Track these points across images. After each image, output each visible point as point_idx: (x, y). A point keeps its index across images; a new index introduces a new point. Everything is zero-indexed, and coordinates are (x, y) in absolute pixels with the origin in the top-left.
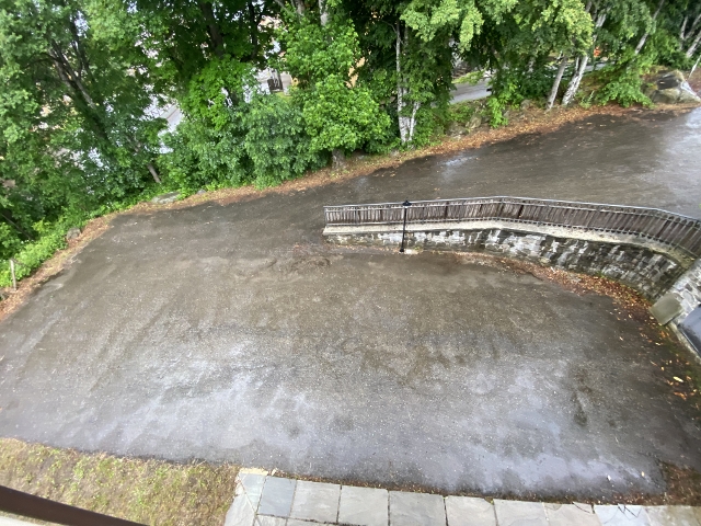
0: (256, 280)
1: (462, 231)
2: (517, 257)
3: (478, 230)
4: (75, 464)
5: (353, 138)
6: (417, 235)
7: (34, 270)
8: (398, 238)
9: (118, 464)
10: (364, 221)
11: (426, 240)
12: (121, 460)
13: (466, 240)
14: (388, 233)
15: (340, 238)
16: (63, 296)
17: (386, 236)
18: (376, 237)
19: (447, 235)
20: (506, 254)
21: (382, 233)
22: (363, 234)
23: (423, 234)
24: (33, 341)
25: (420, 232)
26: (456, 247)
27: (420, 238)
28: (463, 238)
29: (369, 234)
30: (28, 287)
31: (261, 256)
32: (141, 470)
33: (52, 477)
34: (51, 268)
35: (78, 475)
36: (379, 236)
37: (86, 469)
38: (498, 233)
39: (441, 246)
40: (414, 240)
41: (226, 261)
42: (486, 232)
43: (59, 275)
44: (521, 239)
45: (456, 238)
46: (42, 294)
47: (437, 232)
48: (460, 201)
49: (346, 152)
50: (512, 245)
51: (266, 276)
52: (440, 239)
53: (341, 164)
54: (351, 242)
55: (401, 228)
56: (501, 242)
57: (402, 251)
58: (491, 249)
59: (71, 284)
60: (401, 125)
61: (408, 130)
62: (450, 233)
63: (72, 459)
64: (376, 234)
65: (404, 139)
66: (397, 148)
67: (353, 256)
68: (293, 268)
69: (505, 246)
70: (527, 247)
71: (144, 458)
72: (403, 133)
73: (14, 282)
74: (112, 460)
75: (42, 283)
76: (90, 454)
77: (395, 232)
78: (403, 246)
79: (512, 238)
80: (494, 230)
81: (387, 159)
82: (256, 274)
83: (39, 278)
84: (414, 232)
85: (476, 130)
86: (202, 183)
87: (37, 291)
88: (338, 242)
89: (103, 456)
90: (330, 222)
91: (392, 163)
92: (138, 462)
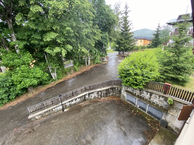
3: (83, 96)
5: (35, 82)
8: (61, 107)
10: (46, 107)
14: (56, 107)
17: (56, 109)
18: (52, 110)
19: (76, 100)
20: (91, 99)
21: (54, 108)
23: (69, 103)
25: (67, 103)
26: (79, 102)
28: (80, 99)
29: (49, 111)
36: (54, 110)
39: (75, 104)
40: (66, 106)
42: (85, 95)
45: (78, 100)
47: (72, 101)
49: (34, 86)
50: (92, 96)
53: (32, 90)
54: (43, 117)
55: (61, 104)
56: (89, 97)
57: (63, 111)
60: (52, 75)
61: (55, 76)
65: (54, 78)
66: (52, 81)
67: (45, 122)
70: (95, 95)
77: (59, 106)
78: (63, 109)
81: (50, 85)
84: (65, 103)
85: (73, 73)
88: (37, 119)
90: (31, 113)
91: (52, 86)
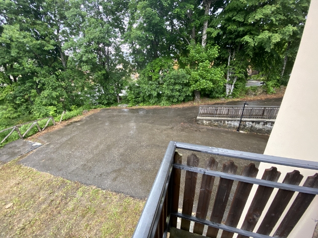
0: (165, 132)
1: (273, 123)
4: (78, 189)
6: (247, 123)
7: (69, 119)
8: (237, 124)
9: (103, 192)
11: (252, 126)
12: (104, 191)
14: (231, 121)
15: (205, 122)
16: (80, 127)
17: (230, 122)
18: (224, 123)
19: (264, 125)
21: (228, 121)
22: (217, 121)
23: (251, 123)
24: (65, 139)
25: (249, 121)
27: (249, 124)
29: (221, 121)
30: (65, 123)
31: (166, 125)
32: (116, 198)
33: (64, 193)
34: (76, 119)
35: (79, 194)
36: (226, 122)
37: (84, 192)
40: (245, 126)
41: (151, 125)
43: (79, 121)
45: (269, 126)
46: (72, 126)
47: (258, 122)
48: (271, 107)
51: (170, 131)
52: (260, 126)
54: (210, 125)
57: (238, 131)
59: (81, 125)
60: (227, 88)
61: (230, 90)
62: (266, 123)
63: (77, 186)
64: (224, 121)
66: (224, 97)
67: (211, 130)
68: (182, 130)
71: (117, 192)
72: (228, 91)
73: (61, 120)
74: (99, 190)
75: (71, 123)
76: (87, 185)
77: (235, 121)
78: (238, 129)
82: (165, 130)
83: (70, 121)
84: (246, 121)
86: (138, 103)
87: (68, 125)
88: (203, 124)
89: (94, 187)
90: (201, 114)
91: (222, 102)
92: (114, 193)
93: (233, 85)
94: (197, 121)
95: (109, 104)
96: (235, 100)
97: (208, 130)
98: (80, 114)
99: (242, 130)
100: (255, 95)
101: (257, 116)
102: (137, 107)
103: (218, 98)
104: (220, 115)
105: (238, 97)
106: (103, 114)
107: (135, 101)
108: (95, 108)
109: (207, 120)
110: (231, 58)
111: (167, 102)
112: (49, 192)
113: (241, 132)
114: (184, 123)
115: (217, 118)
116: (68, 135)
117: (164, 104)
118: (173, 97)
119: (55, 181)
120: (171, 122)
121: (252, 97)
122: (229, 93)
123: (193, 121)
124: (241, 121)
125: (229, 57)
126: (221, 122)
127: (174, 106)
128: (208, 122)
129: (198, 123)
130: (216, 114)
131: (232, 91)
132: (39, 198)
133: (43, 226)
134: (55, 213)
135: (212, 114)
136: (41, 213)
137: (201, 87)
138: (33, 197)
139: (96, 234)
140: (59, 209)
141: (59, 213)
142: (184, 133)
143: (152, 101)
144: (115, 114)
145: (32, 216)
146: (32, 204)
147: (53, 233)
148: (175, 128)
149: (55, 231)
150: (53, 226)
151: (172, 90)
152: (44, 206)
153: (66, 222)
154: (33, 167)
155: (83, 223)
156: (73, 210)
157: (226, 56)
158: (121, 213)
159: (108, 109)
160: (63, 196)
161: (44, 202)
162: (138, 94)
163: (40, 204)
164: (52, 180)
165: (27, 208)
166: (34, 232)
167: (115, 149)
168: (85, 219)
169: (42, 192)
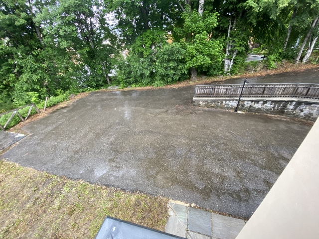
0: (159, 116)
1: (273, 101)
2: (304, 118)
3: (282, 101)
4: (64, 184)
6: (246, 103)
7: (54, 105)
8: (235, 104)
9: (91, 187)
10: (216, 94)
11: (251, 106)
12: (93, 185)
13: (274, 107)
15: (201, 103)
16: (66, 115)
17: (227, 102)
18: (222, 103)
19: (264, 104)
20: (298, 116)
22: (214, 101)
23: (250, 102)
24: (50, 128)
25: (248, 101)
26: (267, 111)
27: (247, 104)
28: (272, 106)
29: (218, 101)
30: (50, 110)
31: (160, 108)
33: (50, 190)
34: (62, 105)
35: (66, 190)
36: (224, 102)
37: (71, 188)
38: (294, 103)
39: (259, 110)
40: (243, 106)
41: (144, 109)
42: (287, 102)
43: (65, 107)
44: (308, 107)
45: (268, 105)
46: (57, 113)
47: (258, 102)
48: (272, 85)
50: (302, 111)
51: (164, 115)
52: (258, 106)
53: (195, 78)
54: (207, 106)
55: (238, 98)
56: (295, 109)
57: (236, 111)
58: (288, 114)
59: (68, 111)
60: (226, 63)
61: (229, 66)
62: (265, 102)
63: (63, 181)
64: (222, 101)
65: (226, 70)
66: (222, 74)
67: (208, 112)
68: (177, 113)
69: (297, 111)
70: (312, 112)
71: (107, 186)
72: (226, 67)
73: (45, 107)
74: (87, 184)
75: (57, 110)
76: (74, 180)
77: (233, 100)
78: (236, 109)
79: (303, 107)
80: (292, 101)
81: (217, 78)
82: (159, 114)
83: (56, 108)
84: (244, 101)
85: (260, 70)
86: (130, 84)
87: (54, 112)
88: (199, 106)
89: (82, 182)
90: (197, 94)
91: (220, 80)
92: (104, 187)
93: (232, 61)
94: (193, 102)
95: (98, 86)
96: (234, 77)
97: (205, 111)
98: (67, 98)
99: (241, 110)
100: (255, 71)
101: (256, 95)
102: (129, 88)
103: (216, 75)
104: (218, 95)
105: (237, 74)
106: (92, 98)
107: (126, 82)
108: (83, 92)
109: (203, 101)
110: (231, 28)
111: (162, 82)
112: (32, 189)
113: (239, 112)
114: (179, 105)
115: (215, 99)
116: (53, 123)
117: (158, 85)
118: (168, 76)
119: (39, 177)
120: (165, 105)
121: (251, 74)
122: (228, 69)
123: (189, 102)
124: (239, 101)
125: (230, 27)
126: (219, 103)
127: (169, 86)
128: (204, 103)
129: (194, 105)
130: (213, 94)
131: (230, 67)
132: (23, 196)
133: (27, 228)
134: (40, 212)
135: (209, 94)
136: (26, 213)
137: (198, 64)
138: (16, 195)
139: (84, 234)
140: (43, 208)
141: (45, 212)
142: (179, 117)
143: (144, 81)
144: (104, 97)
145: (16, 216)
146: (16, 203)
147: (39, 235)
148: (169, 111)
149: (41, 232)
150: (38, 227)
151: (166, 68)
152: (28, 206)
153: (51, 221)
154: (16, 162)
155: (71, 222)
156: (59, 209)
157: (226, 26)
158: (111, 208)
159: (98, 92)
160: (48, 194)
161: (28, 201)
162: (130, 73)
163: (24, 203)
164: (36, 176)
165: (10, 208)
166: (18, 235)
167: (105, 137)
168: (72, 217)
169: (25, 191)
